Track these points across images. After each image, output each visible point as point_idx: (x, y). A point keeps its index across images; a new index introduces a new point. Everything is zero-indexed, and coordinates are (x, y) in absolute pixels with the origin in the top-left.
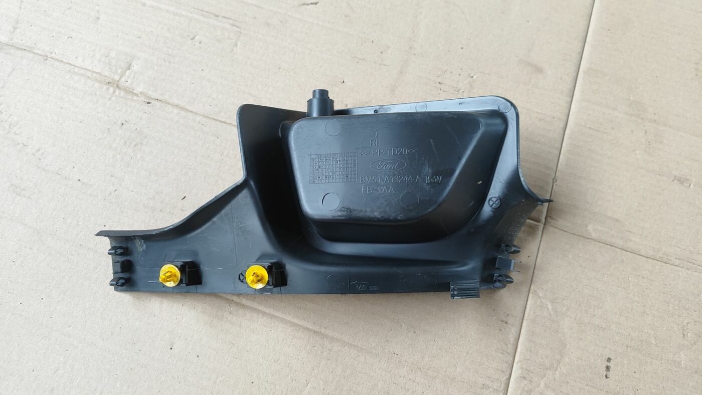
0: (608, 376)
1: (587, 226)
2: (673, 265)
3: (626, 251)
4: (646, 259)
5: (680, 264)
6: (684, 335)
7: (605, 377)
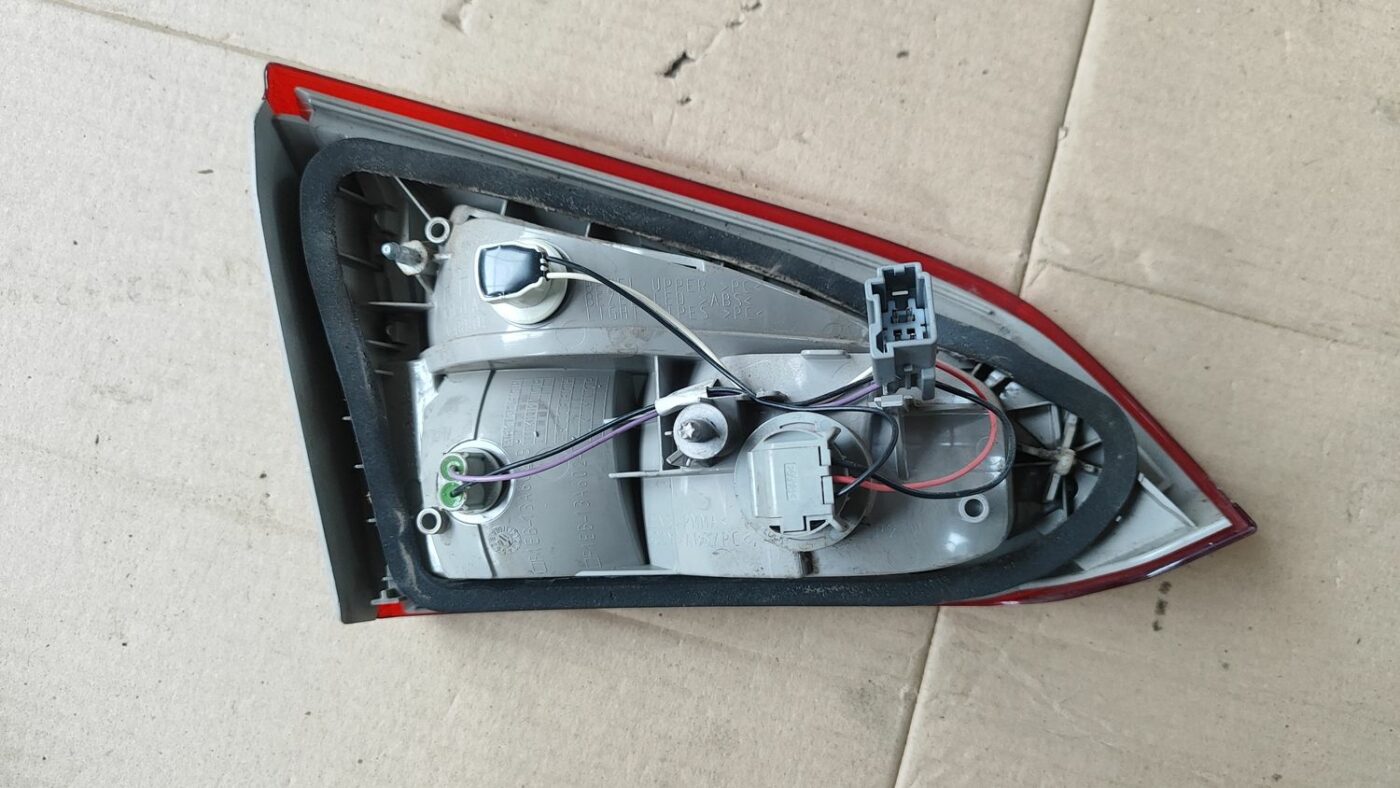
0: (1160, 625)
1: (1137, 256)
2: (1344, 342)
3: (1234, 314)
4: (1276, 332)
5: (1362, 340)
6: (1350, 515)
7: (1152, 629)
